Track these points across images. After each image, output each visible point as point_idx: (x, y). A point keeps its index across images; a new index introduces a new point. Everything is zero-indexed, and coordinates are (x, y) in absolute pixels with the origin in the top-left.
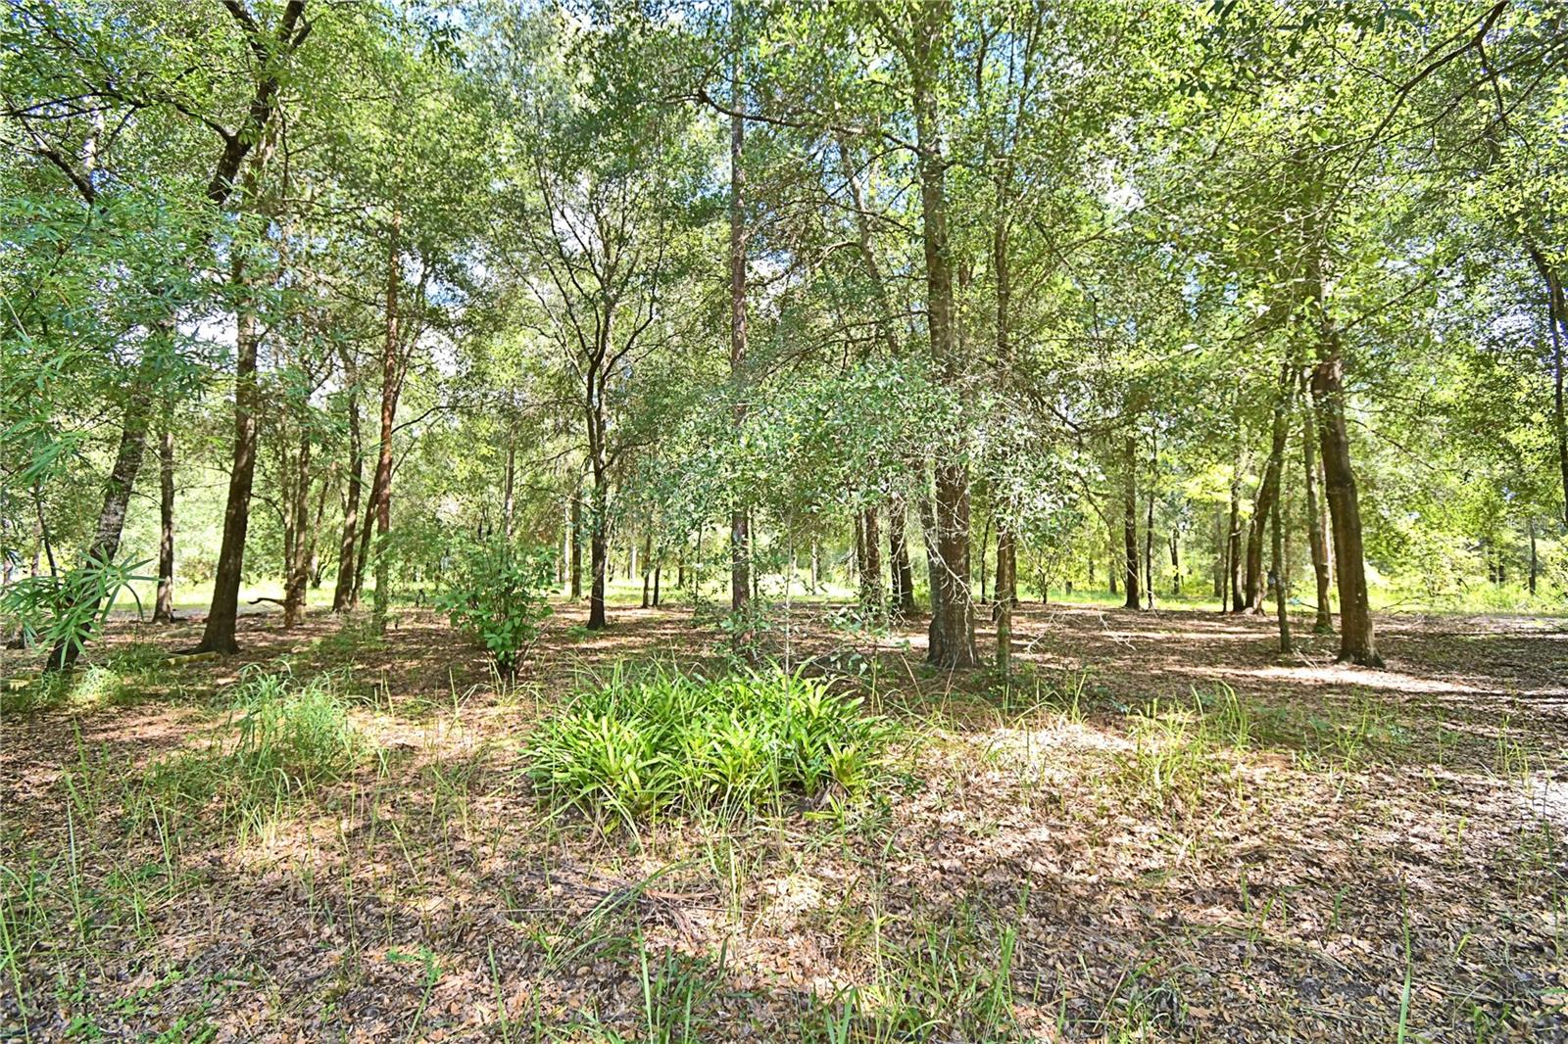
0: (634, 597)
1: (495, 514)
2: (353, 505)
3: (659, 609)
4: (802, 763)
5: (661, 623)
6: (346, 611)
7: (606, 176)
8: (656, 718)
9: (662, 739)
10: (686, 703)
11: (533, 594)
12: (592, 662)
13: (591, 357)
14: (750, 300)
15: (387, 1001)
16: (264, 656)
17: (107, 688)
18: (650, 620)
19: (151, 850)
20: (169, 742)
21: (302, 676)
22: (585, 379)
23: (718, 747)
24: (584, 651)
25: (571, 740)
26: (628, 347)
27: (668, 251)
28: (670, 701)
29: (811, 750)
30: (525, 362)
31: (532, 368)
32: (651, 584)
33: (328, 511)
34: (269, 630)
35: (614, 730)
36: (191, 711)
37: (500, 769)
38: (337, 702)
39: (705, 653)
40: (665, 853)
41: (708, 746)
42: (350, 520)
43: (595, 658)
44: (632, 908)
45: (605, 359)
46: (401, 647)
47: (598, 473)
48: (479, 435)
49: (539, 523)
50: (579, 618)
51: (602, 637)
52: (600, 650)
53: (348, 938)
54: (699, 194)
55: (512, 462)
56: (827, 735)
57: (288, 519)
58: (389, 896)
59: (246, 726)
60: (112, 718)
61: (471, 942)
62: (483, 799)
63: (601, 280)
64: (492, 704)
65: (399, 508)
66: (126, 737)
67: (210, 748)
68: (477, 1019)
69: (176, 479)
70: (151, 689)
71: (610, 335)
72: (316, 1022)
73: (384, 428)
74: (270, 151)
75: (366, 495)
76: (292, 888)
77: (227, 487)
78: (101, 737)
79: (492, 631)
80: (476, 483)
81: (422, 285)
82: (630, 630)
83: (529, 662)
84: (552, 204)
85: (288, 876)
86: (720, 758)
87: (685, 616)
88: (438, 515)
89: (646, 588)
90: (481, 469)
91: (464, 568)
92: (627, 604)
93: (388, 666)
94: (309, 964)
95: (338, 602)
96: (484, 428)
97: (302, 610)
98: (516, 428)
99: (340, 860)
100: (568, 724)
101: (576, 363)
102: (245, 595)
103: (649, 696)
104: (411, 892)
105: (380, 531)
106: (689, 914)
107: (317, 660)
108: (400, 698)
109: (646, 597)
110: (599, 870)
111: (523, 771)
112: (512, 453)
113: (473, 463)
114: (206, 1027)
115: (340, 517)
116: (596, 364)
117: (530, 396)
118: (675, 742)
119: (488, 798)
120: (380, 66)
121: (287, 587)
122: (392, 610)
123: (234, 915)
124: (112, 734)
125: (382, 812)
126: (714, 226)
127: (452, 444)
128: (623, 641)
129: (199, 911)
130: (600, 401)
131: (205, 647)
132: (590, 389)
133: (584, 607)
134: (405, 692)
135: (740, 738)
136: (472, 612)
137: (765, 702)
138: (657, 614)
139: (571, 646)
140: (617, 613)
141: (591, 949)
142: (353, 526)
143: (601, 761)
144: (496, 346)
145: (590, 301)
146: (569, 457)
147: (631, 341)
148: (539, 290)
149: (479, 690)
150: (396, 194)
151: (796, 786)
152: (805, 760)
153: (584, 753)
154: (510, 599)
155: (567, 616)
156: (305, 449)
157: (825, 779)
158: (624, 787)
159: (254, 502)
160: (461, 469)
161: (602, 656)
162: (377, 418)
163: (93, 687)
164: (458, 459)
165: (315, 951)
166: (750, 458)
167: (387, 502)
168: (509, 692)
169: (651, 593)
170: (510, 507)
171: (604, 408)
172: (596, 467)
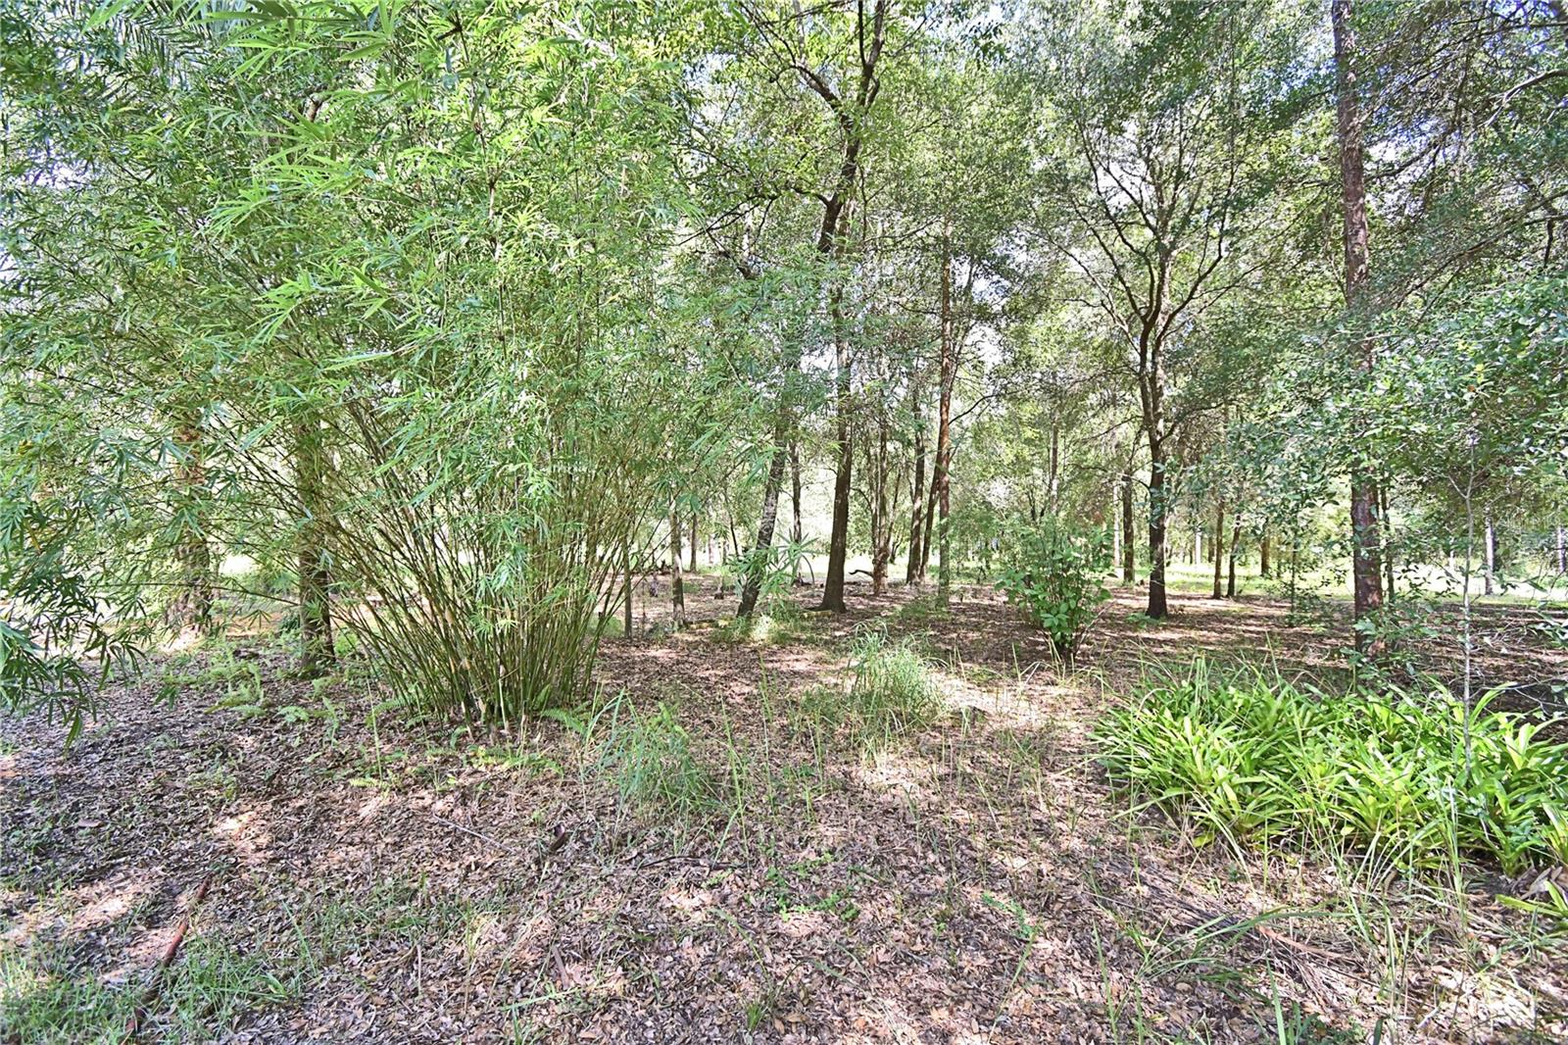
0: (1199, 585)
1: (1039, 495)
2: (919, 492)
3: (1237, 600)
4: (1495, 828)
5: (1240, 618)
6: (916, 584)
7: (1157, 111)
8: (1254, 729)
9: (1265, 755)
10: (1298, 719)
11: (1087, 577)
12: (1157, 654)
13: (1143, 319)
14: (1370, 200)
15: (986, 938)
16: (864, 615)
17: (770, 631)
18: (1226, 613)
19: (807, 756)
20: (809, 676)
21: (893, 635)
22: (1137, 342)
23: (1350, 780)
24: (1146, 640)
25: (1147, 736)
26: (1190, 298)
27: (1242, 170)
28: (1273, 713)
29: (1513, 813)
30: (1068, 339)
31: (1077, 342)
32: (1225, 571)
33: (900, 498)
34: (863, 596)
35: (1200, 733)
36: (820, 654)
37: (1068, 750)
38: (921, 661)
39: (1311, 659)
40: (1279, 890)
41: (1337, 777)
42: (917, 505)
43: (1160, 650)
44: (1239, 940)
45: (1160, 316)
46: (963, 619)
47: (1155, 446)
48: (1024, 419)
49: (1085, 502)
50: (1135, 604)
51: (1165, 628)
52: (1166, 642)
53: (949, 869)
54: (1285, 88)
55: (1055, 442)
56: (1543, 797)
57: (873, 506)
58: (979, 841)
59: (859, 672)
60: (775, 653)
61: (1058, 913)
62: (1053, 776)
63: (1154, 230)
64: (1053, 683)
65: (956, 491)
66: (784, 669)
67: (836, 685)
68: (1071, 990)
69: (802, 477)
70: (795, 635)
71: (1166, 289)
72: (930, 934)
73: (942, 422)
74: (854, 202)
75: (928, 482)
76: (901, 811)
77: (834, 482)
78: (770, 665)
79: (1048, 611)
80: (1020, 466)
81: (970, 285)
82: (1201, 623)
83: (1085, 646)
84: (1096, 164)
85: (897, 800)
86: (1356, 795)
87: (1277, 613)
88: (989, 499)
89: (1218, 576)
90: (1026, 452)
91: (1018, 548)
92: (1192, 593)
93: (954, 635)
94: (921, 881)
95: (910, 576)
96: (1027, 411)
97: (886, 581)
98: (1061, 407)
99: (935, 799)
100: (1141, 717)
101: (1126, 328)
102: (849, 566)
103: (1240, 703)
104: (997, 846)
105: (942, 515)
106: (1319, 972)
107: (900, 623)
108: (968, 665)
109: (1217, 587)
110: (1192, 885)
111: (1094, 757)
112: (1056, 433)
113: (1018, 446)
114: (851, 906)
115: (908, 503)
116: (1150, 324)
117: (1074, 371)
118: (1284, 761)
119: (1058, 776)
120: (929, 93)
121: (874, 562)
122: (955, 586)
123: (863, 821)
124: (777, 665)
125: (964, 764)
126: (1308, 119)
127: (999, 430)
128: (1193, 634)
129: (840, 812)
130: (1154, 364)
131: (824, 606)
132: (1143, 355)
133: (1139, 593)
134: (971, 660)
135: (1391, 778)
136: (1028, 592)
137: (1425, 735)
138: (1234, 607)
139: (1130, 634)
140: (1181, 602)
141: (1192, 967)
142: (919, 510)
143: (1187, 765)
144: (1038, 329)
145: (1142, 256)
146: (1117, 432)
147: (1194, 289)
148: (1083, 259)
149: (1040, 668)
150: (947, 207)
151: (1482, 856)
152: (1501, 825)
153: (1165, 752)
154: (1065, 581)
155: (1120, 601)
156: (883, 447)
157: (1536, 857)
158: (1218, 801)
159: (852, 493)
160: (1007, 454)
161: (1168, 649)
162: (936, 414)
163: (763, 629)
164: (1004, 445)
165: (924, 872)
166: (1394, 407)
167: (947, 488)
168: (1070, 673)
169: (1225, 582)
170: (1055, 487)
171: (1160, 372)
172: (1152, 439)
